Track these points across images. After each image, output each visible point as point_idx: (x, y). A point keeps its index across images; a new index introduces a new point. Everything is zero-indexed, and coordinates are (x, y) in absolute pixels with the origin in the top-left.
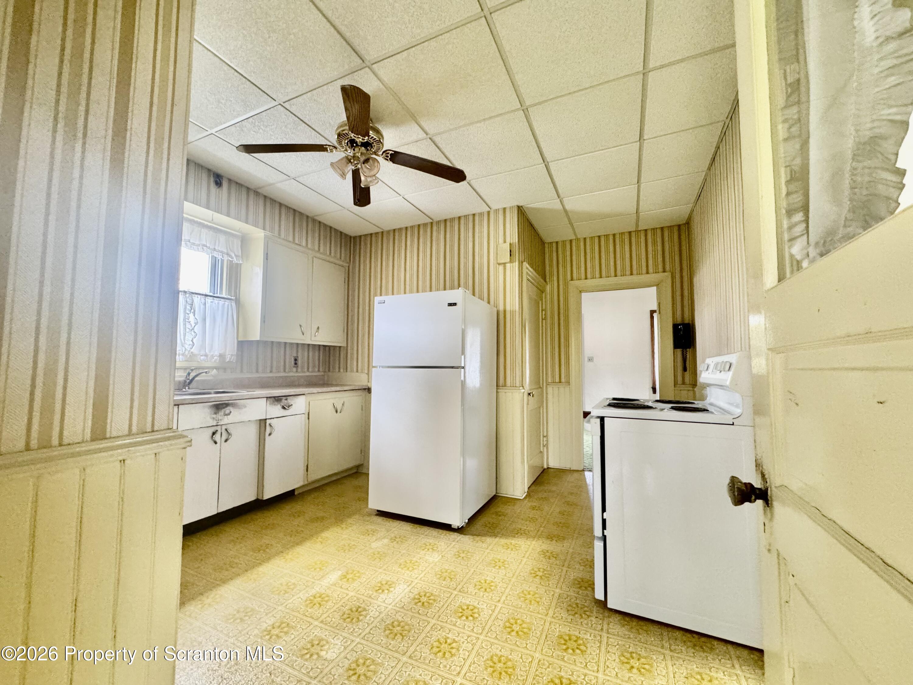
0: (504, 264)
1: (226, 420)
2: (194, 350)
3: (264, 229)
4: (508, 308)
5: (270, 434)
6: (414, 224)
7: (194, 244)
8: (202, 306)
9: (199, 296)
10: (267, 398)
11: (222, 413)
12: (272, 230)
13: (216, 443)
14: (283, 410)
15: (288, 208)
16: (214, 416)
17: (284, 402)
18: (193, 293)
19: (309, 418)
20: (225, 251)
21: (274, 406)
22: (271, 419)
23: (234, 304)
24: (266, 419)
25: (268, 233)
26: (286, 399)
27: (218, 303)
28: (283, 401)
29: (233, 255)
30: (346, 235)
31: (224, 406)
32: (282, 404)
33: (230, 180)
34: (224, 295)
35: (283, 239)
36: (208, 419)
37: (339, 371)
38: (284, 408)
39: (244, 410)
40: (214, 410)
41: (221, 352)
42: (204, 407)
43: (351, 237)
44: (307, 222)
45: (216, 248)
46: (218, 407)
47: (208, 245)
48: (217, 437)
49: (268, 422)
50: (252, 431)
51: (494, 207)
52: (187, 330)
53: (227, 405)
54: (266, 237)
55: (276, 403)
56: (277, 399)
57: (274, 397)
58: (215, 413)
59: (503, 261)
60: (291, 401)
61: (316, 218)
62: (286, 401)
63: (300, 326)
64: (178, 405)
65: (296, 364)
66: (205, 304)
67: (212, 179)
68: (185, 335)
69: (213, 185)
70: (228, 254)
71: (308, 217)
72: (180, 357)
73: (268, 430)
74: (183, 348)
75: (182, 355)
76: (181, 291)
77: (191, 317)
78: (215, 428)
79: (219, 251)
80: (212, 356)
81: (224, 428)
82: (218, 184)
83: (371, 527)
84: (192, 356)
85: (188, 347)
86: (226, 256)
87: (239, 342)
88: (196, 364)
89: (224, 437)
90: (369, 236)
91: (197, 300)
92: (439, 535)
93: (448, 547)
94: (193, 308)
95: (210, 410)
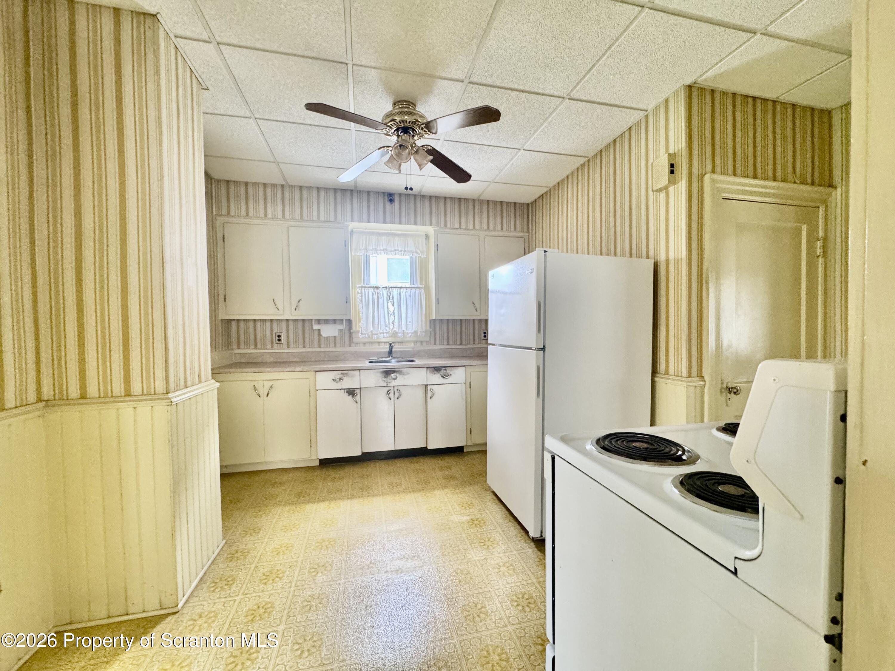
0: (666, 188)
1: (393, 383)
2: (396, 329)
3: (431, 225)
4: (672, 256)
5: (431, 398)
6: (572, 170)
7: (391, 251)
8: (399, 296)
9: (396, 289)
10: (427, 367)
11: (389, 377)
12: (438, 224)
13: (390, 399)
14: (442, 379)
16: (385, 379)
18: (392, 287)
19: (470, 388)
20: (414, 250)
21: (434, 375)
22: (432, 385)
23: (423, 291)
24: (427, 385)
25: (436, 228)
26: (445, 370)
27: (411, 292)
28: (442, 371)
29: (419, 252)
30: (522, 204)
31: (392, 372)
32: (442, 374)
33: (400, 195)
34: (418, 285)
35: (451, 228)
36: (381, 380)
38: (442, 377)
39: (408, 376)
40: (384, 375)
42: (377, 372)
43: (528, 204)
44: (474, 205)
45: (406, 250)
46: (387, 373)
47: (400, 249)
48: (391, 395)
49: (429, 387)
50: (420, 393)
51: (650, 107)
52: (390, 315)
53: (394, 372)
54: (435, 231)
55: (436, 372)
56: (437, 369)
57: (434, 367)
58: (386, 377)
59: (659, 186)
60: (449, 371)
61: (482, 198)
64: (360, 370)
65: (485, 336)
66: (400, 294)
67: (386, 200)
68: (388, 318)
69: (388, 204)
70: (417, 252)
71: (474, 200)
72: (385, 334)
73: (429, 394)
74: (387, 328)
75: (386, 333)
76: (383, 288)
77: (390, 305)
78: (388, 388)
79: (408, 251)
80: (408, 333)
81: (396, 388)
82: (391, 201)
83: (474, 501)
84: (395, 334)
85: (391, 327)
86: (415, 254)
87: (430, 321)
88: (399, 339)
89: (397, 395)
90: (541, 197)
91: (395, 292)
92: (514, 537)
93: (504, 552)
94: (391, 298)
95: (381, 375)
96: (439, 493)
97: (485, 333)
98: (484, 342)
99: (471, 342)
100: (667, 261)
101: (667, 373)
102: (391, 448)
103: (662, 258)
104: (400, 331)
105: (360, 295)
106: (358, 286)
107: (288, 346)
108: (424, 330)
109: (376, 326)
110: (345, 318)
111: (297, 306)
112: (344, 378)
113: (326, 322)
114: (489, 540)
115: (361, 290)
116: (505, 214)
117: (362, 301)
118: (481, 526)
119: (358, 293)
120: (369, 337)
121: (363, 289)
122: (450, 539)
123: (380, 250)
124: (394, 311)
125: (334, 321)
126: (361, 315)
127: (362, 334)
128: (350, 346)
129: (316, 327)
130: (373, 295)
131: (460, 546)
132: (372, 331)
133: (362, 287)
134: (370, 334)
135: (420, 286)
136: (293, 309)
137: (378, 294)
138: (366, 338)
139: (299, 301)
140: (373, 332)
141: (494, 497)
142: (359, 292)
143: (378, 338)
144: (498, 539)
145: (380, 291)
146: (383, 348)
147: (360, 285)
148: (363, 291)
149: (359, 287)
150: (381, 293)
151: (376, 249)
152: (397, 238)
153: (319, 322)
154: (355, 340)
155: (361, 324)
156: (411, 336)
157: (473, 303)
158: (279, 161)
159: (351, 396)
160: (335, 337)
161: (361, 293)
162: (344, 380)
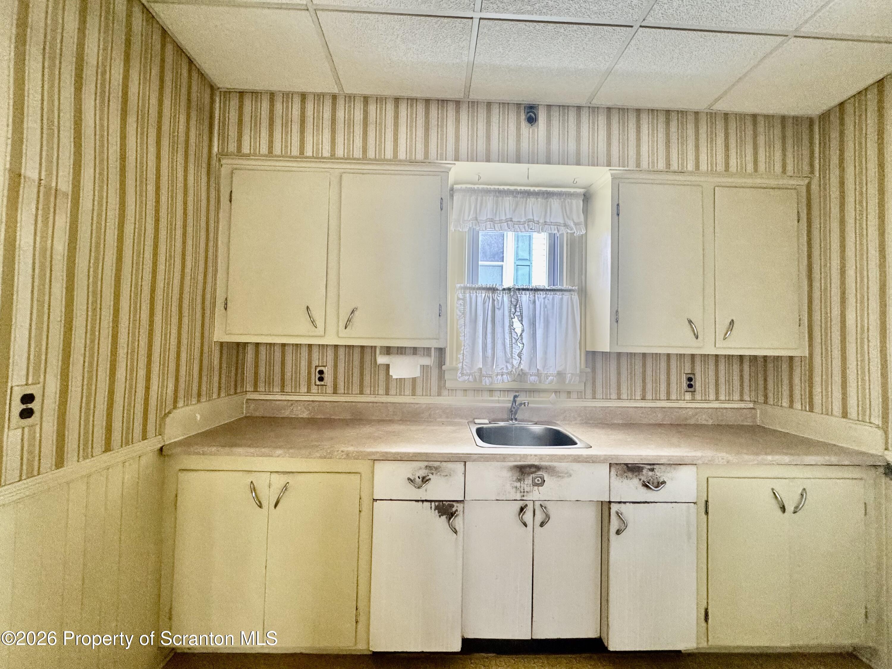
1: (536, 494)
2: (525, 366)
3: (609, 164)
5: (618, 532)
7: (519, 223)
8: (531, 306)
9: (527, 292)
10: (610, 464)
11: (529, 480)
12: (622, 161)
13: (525, 525)
14: (644, 490)
15: (655, 112)
16: (518, 484)
17: (646, 474)
18: (519, 289)
19: (707, 513)
20: (562, 221)
21: (625, 481)
22: (620, 502)
23: (575, 297)
24: (610, 502)
25: (618, 170)
26: (652, 470)
27: (553, 299)
28: (645, 471)
29: (572, 225)
30: (798, 119)
31: (533, 470)
32: (643, 478)
33: (549, 107)
34: (565, 287)
35: (649, 172)
36: (508, 487)
37: (791, 406)
38: (645, 486)
39: (566, 480)
40: (517, 474)
41: (560, 369)
43: (811, 121)
44: (697, 124)
45: (548, 221)
46: (523, 471)
47: (536, 219)
48: (528, 516)
49: (614, 508)
52: (514, 341)
53: (537, 469)
54: (614, 178)
55: (630, 474)
56: (632, 469)
57: (626, 464)
58: (519, 480)
60: (660, 474)
61: (713, 109)
62: (650, 473)
63: (690, 322)
64: (465, 462)
65: (690, 386)
66: (534, 302)
67: (523, 117)
68: (512, 347)
69: (524, 124)
70: (566, 225)
71: (697, 113)
72: (505, 376)
73: (615, 524)
74: (509, 365)
75: (508, 374)
76: (504, 289)
77: (516, 321)
78: (521, 504)
79: (551, 224)
80: (547, 376)
81: (537, 504)
82: (532, 120)
84: (522, 376)
85: (515, 362)
86: (563, 230)
87: (587, 352)
88: (528, 386)
89: (540, 517)
91: (525, 298)
94: (518, 310)
95: (509, 474)
97: (690, 379)
98: (688, 396)
99: (663, 396)
104: (535, 371)
105: (461, 302)
106: (458, 285)
107: (335, 392)
108: (578, 372)
109: (489, 360)
110: (434, 344)
111: (349, 320)
112: (431, 476)
113: (401, 351)
115: (464, 293)
116: (761, 140)
117: (463, 313)
119: (459, 299)
120: (475, 380)
121: (467, 291)
123: (501, 221)
124: (521, 335)
125: (415, 351)
126: (462, 338)
127: (462, 374)
128: (439, 394)
129: (382, 360)
130: (484, 303)
132: (480, 369)
133: (465, 288)
134: (477, 375)
135: (570, 287)
136: (342, 324)
137: (493, 300)
138: (469, 382)
139: (353, 312)
140: (484, 373)
142: (461, 296)
143: (491, 383)
145: (499, 296)
146: (499, 402)
147: (462, 285)
148: (468, 295)
149: (461, 288)
150: (500, 299)
151: (492, 220)
152: (532, 200)
153: (388, 351)
154: (448, 384)
155: (461, 356)
156: (552, 381)
159: (444, 518)
160: (414, 380)
161: (464, 299)
162: (431, 482)
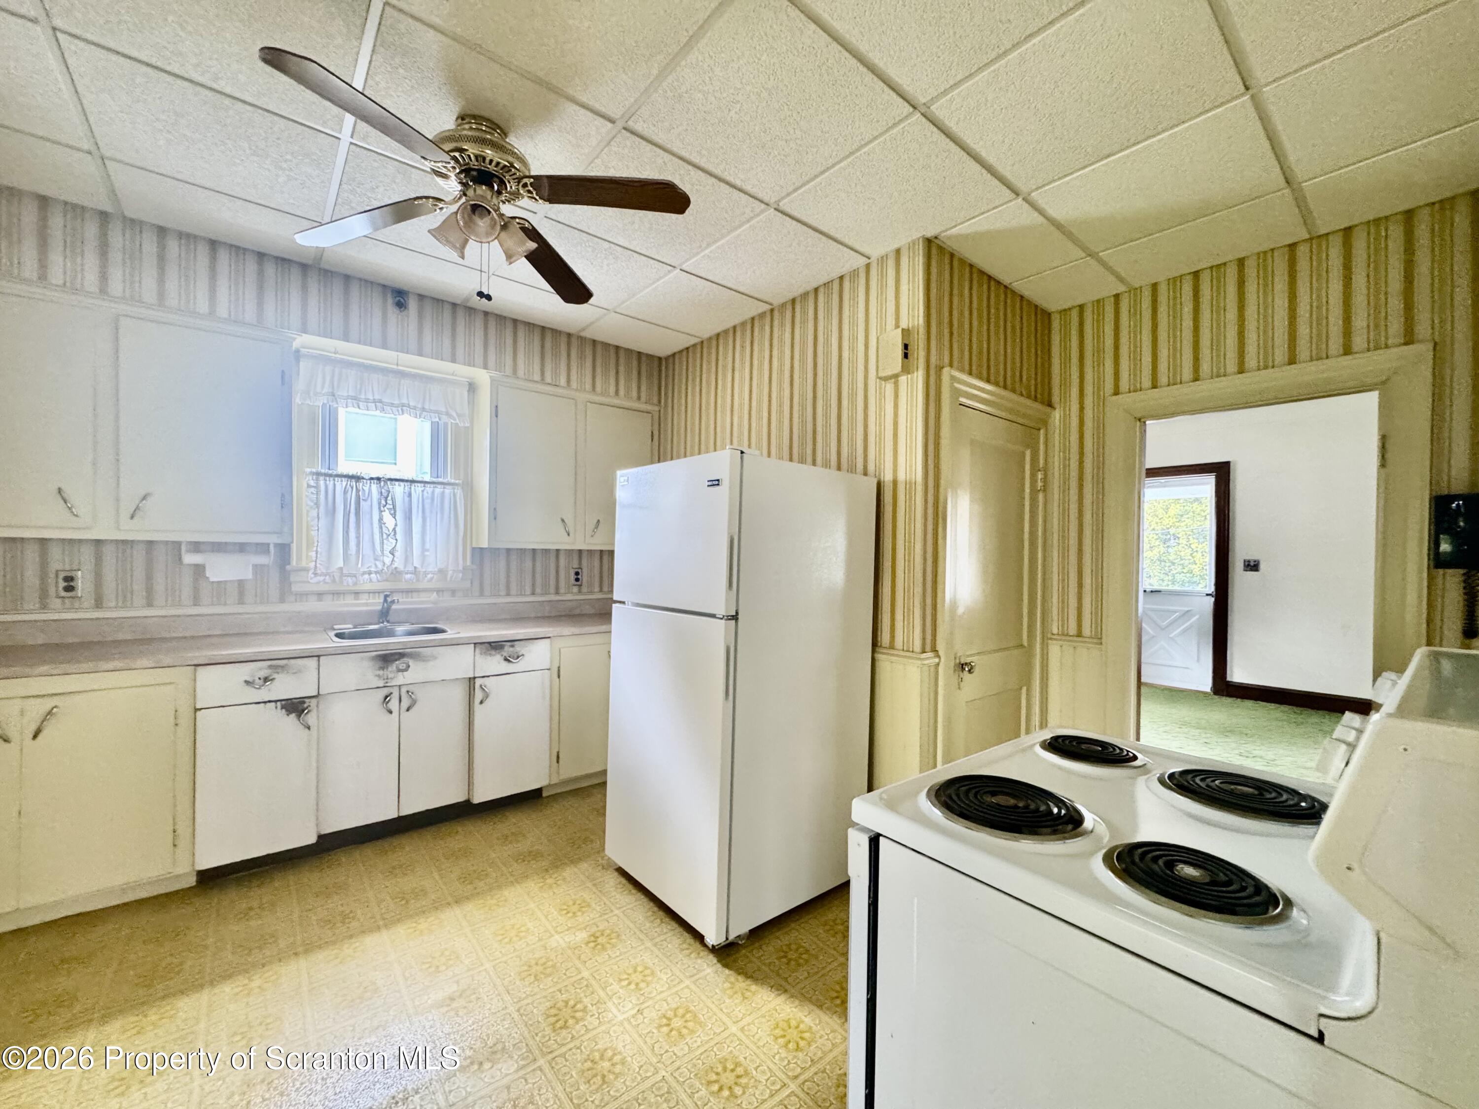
0: (896, 376)
1: (401, 679)
2: (399, 564)
3: (485, 367)
4: (901, 476)
5: (481, 702)
6: (744, 319)
7: (392, 405)
8: (407, 499)
9: (402, 484)
10: (475, 644)
11: (393, 667)
12: (499, 367)
13: (391, 712)
14: (505, 664)
15: (530, 326)
16: (381, 672)
17: (507, 650)
18: (391, 480)
19: (559, 677)
20: (444, 410)
21: (489, 658)
22: (483, 677)
23: (459, 492)
24: (475, 678)
25: (495, 374)
26: (512, 646)
27: (433, 492)
28: (506, 648)
29: (455, 415)
30: (650, 357)
31: (397, 657)
32: (505, 654)
33: (421, 297)
34: (449, 479)
35: (524, 379)
36: (370, 676)
38: (506, 660)
39: (431, 663)
40: (380, 664)
41: (441, 566)
42: (362, 659)
43: (660, 359)
44: (569, 344)
45: (427, 407)
46: (386, 659)
47: (412, 404)
48: (394, 704)
49: (478, 682)
50: (458, 694)
51: (875, 252)
52: (385, 536)
53: (402, 655)
54: (493, 380)
55: (493, 652)
56: (495, 646)
57: (489, 643)
58: (382, 668)
59: (889, 373)
60: (519, 648)
61: (583, 334)
62: (511, 649)
64: (319, 656)
65: (577, 580)
66: (410, 495)
67: (390, 301)
68: (382, 543)
69: (392, 310)
70: (448, 415)
71: (569, 335)
72: (373, 576)
73: (479, 695)
74: (377, 563)
75: (376, 573)
76: (372, 479)
77: (387, 516)
78: (386, 691)
79: (431, 411)
80: (426, 573)
81: (404, 690)
82: (401, 305)
83: (586, 895)
84: (396, 574)
85: (388, 560)
86: (444, 418)
87: (474, 549)
88: (402, 586)
89: (406, 703)
90: (685, 353)
91: (398, 490)
92: (677, 951)
93: (669, 988)
94: (389, 502)
95: (371, 664)
96: (513, 894)
97: (577, 574)
98: (575, 589)
99: (552, 590)
100: (895, 482)
101: (892, 647)
102: (392, 814)
103: (888, 477)
104: (411, 569)
105: (313, 490)
106: (308, 470)
107: (99, 603)
108: (461, 568)
109: (353, 559)
110: (273, 539)
111: (137, 508)
112: (275, 676)
113: (219, 548)
114: (635, 971)
115: (317, 480)
116: (622, 369)
117: (317, 504)
118: (614, 946)
119: (309, 486)
120: (334, 581)
121: (321, 478)
122: (560, 991)
123: (367, 401)
124: (394, 529)
125: (242, 548)
126: (314, 533)
127: (316, 574)
128: (282, 600)
129: (190, 559)
130: (345, 492)
131: (585, 1000)
132: (341, 569)
133: (318, 474)
134: (337, 575)
135: (453, 481)
136: (125, 515)
137: (358, 491)
138: (326, 583)
139: (144, 498)
140: (345, 571)
141: (624, 881)
142: (312, 483)
143: (355, 584)
144: (650, 965)
145: (365, 486)
146: (367, 604)
147: (314, 470)
148: (322, 483)
149: (312, 473)
150: (366, 489)
151: (355, 398)
152: (405, 382)
153: (197, 547)
154: (295, 588)
155: (314, 554)
156: (432, 579)
157: (563, 520)
158: (108, 154)
159: (293, 716)
160: (241, 583)
161: (317, 487)
162: (276, 683)
